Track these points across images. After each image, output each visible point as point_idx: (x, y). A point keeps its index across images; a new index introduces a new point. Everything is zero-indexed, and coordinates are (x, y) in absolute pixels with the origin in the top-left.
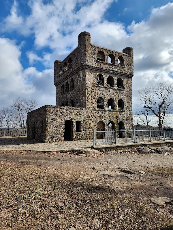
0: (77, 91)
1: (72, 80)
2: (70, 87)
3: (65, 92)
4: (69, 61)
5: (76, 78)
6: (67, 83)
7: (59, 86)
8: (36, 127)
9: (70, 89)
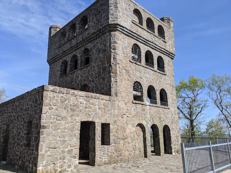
0: (96, 68)
1: (86, 51)
2: (81, 64)
3: (68, 71)
4: (80, 21)
5: (94, 46)
6: (75, 56)
7: (56, 63)
8: (11, 135)
9: (81, 66)
